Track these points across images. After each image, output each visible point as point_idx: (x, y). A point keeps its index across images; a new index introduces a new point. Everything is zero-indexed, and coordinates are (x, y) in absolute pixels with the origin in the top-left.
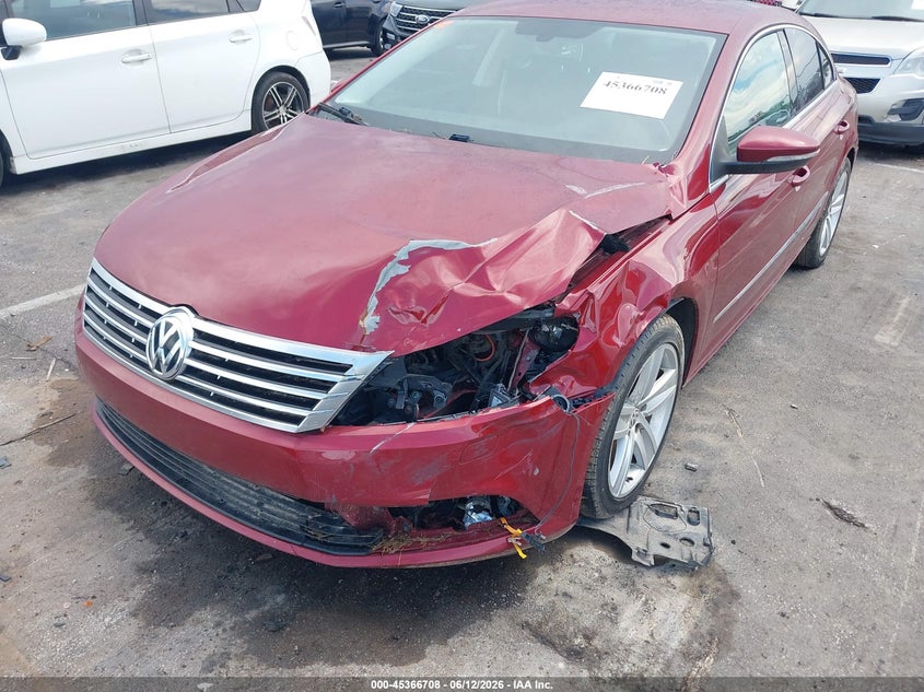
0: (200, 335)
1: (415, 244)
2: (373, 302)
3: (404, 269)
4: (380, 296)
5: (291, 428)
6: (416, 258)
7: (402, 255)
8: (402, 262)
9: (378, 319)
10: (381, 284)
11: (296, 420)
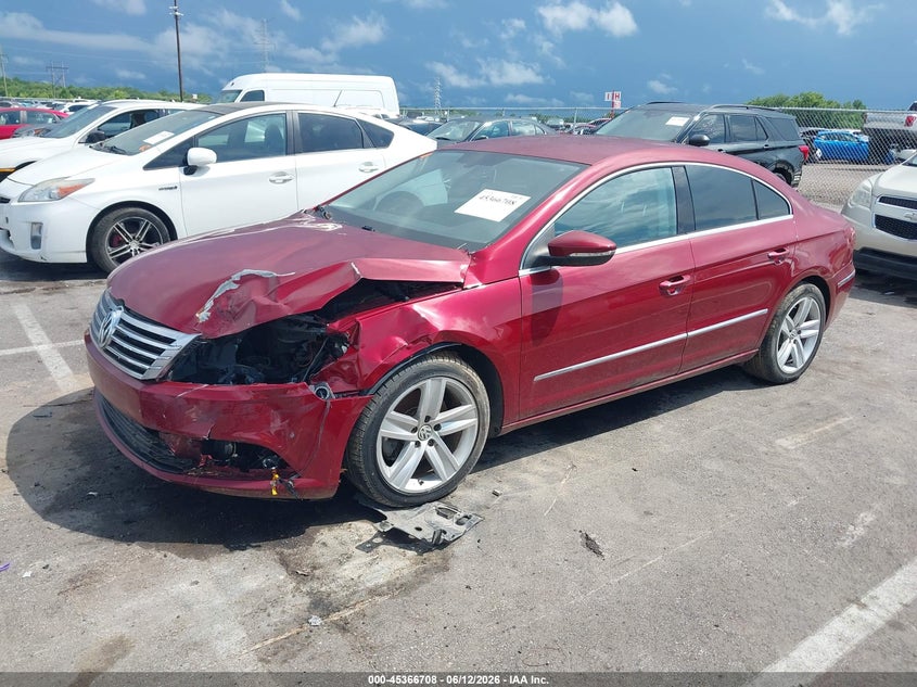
0: (122, 321)
1: (246, 272)
2: (209, 304)
3: (235, 286)
4: (215, 301)
5: (140, 376)
6: (244, 280)
7: (236, 277)
8: (235, 282)
9: (209, 314)
10: (217, 294)
11: (142, 371)
